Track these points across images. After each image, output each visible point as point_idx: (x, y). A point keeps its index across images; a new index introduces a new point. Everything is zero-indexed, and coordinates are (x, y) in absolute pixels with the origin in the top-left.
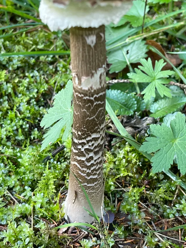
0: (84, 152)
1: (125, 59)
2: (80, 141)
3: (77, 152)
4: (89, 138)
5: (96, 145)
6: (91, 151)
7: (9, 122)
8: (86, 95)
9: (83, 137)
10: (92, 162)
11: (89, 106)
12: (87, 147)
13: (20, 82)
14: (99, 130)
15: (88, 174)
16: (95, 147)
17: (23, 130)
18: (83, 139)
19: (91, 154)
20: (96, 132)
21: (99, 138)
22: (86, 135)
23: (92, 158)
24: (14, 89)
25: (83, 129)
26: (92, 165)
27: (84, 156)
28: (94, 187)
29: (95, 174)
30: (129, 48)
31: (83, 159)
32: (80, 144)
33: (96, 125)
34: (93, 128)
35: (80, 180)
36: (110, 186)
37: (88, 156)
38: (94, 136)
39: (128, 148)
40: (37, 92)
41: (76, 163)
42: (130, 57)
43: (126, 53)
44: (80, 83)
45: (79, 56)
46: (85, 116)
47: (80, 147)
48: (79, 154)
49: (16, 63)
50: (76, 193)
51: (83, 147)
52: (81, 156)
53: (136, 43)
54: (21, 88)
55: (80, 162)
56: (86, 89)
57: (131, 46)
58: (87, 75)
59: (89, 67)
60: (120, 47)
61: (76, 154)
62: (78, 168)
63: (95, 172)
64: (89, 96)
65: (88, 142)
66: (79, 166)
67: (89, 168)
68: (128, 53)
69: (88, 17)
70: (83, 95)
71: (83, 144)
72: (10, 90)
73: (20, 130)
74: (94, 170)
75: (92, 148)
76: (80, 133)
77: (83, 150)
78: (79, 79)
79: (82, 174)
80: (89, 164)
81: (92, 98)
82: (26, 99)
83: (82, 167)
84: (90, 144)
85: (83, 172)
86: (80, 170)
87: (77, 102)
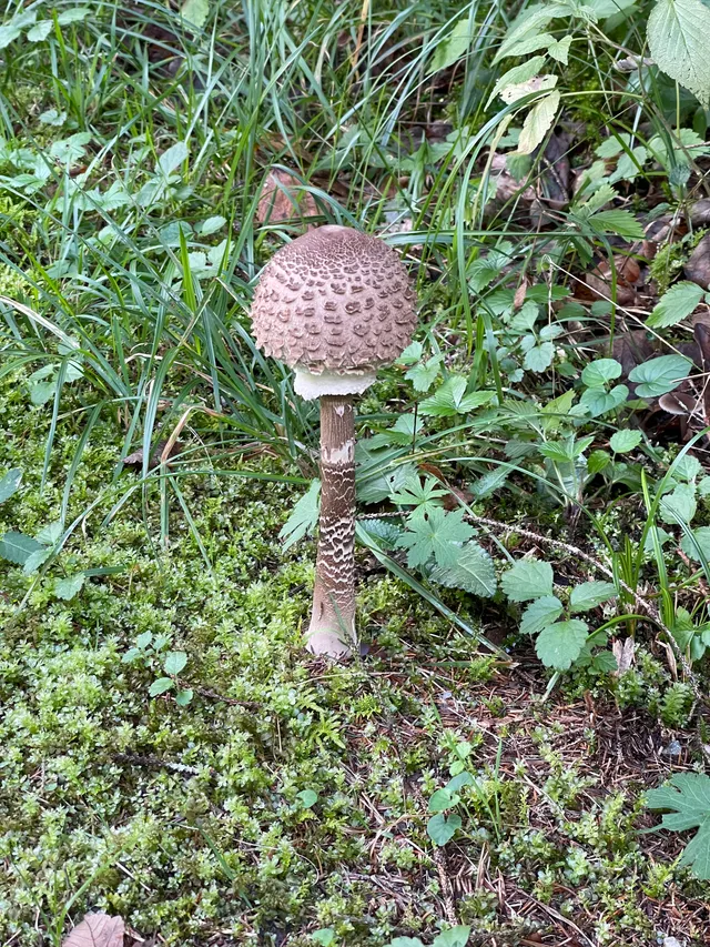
0: (333, 544)
1: (388, 487)
2: (329, 529)
3: (324, 544)
4: (338, 524)
5: (345, 534)
6: (340, 541)
7: (229, 557)
8: (335, 469)
9: (332, 522)
10: (342, 557)
11: (338, 483)
12: (335, 536)
13: (241, 512)
14: (348, 514)
15: (337, 576)
16: (345, 537)
17: (248, 568)
18: (332, 525)
19: (341, 546)
20: (344, 516)
21: (348, 525)
22: (334, 520)
23: (340, 551)
24: (232, 520)
25: (331, 511)
26: (342, 562)
27: (333, 549)
28: (344, 596)
29: (344, 577)
30: (393, 474)
31: (331, 553)
32: (328, 533)
33: (346, 507)
34: (342, 511)
35: (328, 585)
36: (366, 618)
37: (336, 549)
38: (343, 521)
39: (389, 581)
40: (265, 526)
41: (323, 562)
42: (396, 485)
43: (390, 481)
44: (329, 457)
46: (334, 495)
47: (328, 537)
48: (327, 547)
49: (233, 491)
50: (323, 606)
51: (331, 536)
52: (329, 549)
53: (404, 466)
54: (244, 520)
55: (328, 559)
56: (336, 462)
57: (397, 471)
58: (336, 447)
59: (338, 439)
60: (382, 473)
61: (324, 549)
62: (326, 567)
63: (344, 573)
64: (338, 472)
65: (337, 528)
66: (326, 565)
67: (337, 566)
68: (392, 480)
69: (337, 386)
70: (332, 470)
71: (331, 532)
72: (228, 522)
73: (243, 569)
74: (343, 570)
75: (341, 538)
76: (328, 519)
77: (331, 540)
78: (329, 452)
79: (330, 576)
80: (337, 561)
81: (341, 474)
82: (250, 533)
83: (330, 565)
84: (339, 532)
85: (331, 572)
86: (327, 570)
87: (326, 480)
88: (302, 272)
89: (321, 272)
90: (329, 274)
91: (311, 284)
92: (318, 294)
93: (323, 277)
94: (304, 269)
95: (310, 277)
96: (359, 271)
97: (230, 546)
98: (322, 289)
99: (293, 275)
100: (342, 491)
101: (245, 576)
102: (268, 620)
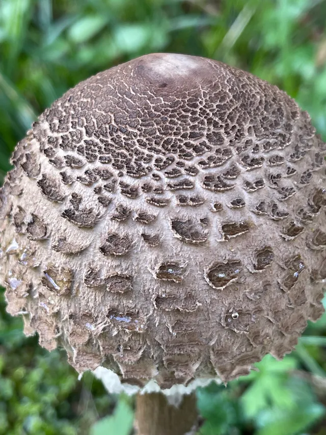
88: (101, 183)
89: (147, 188)
90: (169, 195)
91: (124, 215)
92: (142, 244)
93: (152, 201)
94: (106, 175)
95: (120, 199)
96: (238, 183)
98: (152, 232)
99: (78, 188)
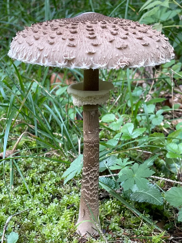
0: (89, 180)
1: (105, 166)
2: (87, 173)
3: (85, 181)
4: (92, 170)
5: (95, 175)
6: (92, 179)
7: (40, 194)
8: (90, 143)
9: (89, 169)
10: (93, 187)
11: (92, 150)
12: (90, 176)
13: (45, 176)
14: (96, 166)
15: (91, 196)
16: (95, 177)
17: (48, 198)
18: (89, 171)
19: (93, 181)
20: (94, 166)
21: (96, 171)
22: (90, 168)
23: (93, 184)
25: (88, 164)
26: (93, 189)
27: (89, 182)
28: (94, 206)
29: (95, 196)
30: (107, 160)
31: (89, 185)
32: (87, 175)
33: (95, 162)
34: (93, 164)
35: (87, 201)
37: (91, 183)
38: (94, 169)
39: (111, 201)
40: (56, 181)
41: (85, 189)
42: (108, 164)
43: (106, 163)
45: (87, 122)
46: (89, 156)
48: (87, 182)
49: (41, 168)
50: (84, 211)
51: (88, 176)
52: (87, 183)
53: (111, 157)
54: (46, 179)
55: (87, 188)
56: (90, 140)
57: (108, 158)
59: (92, 128)
60: (101, 160)
61: (85, 183)
62: (86, 192)
63: (94, 195)
64: (92, 144)
65: (91, 172)
67: (91, 191)
68: (106, 162)
70: (89, 144)
71: (89, 174)
72: (39, 180)
73: (46, 198)
74: (94, 193)
75: (93, 177)
76: (87, 168)
79: (88, 196)
83: (88, 191)
84: (92, 174)
85: (88, 194)
86: (86, 193)
87: (86, 149)
97: (40, 189)
100: (94, 154)
101: (47, 202)
102: (58, 219)
